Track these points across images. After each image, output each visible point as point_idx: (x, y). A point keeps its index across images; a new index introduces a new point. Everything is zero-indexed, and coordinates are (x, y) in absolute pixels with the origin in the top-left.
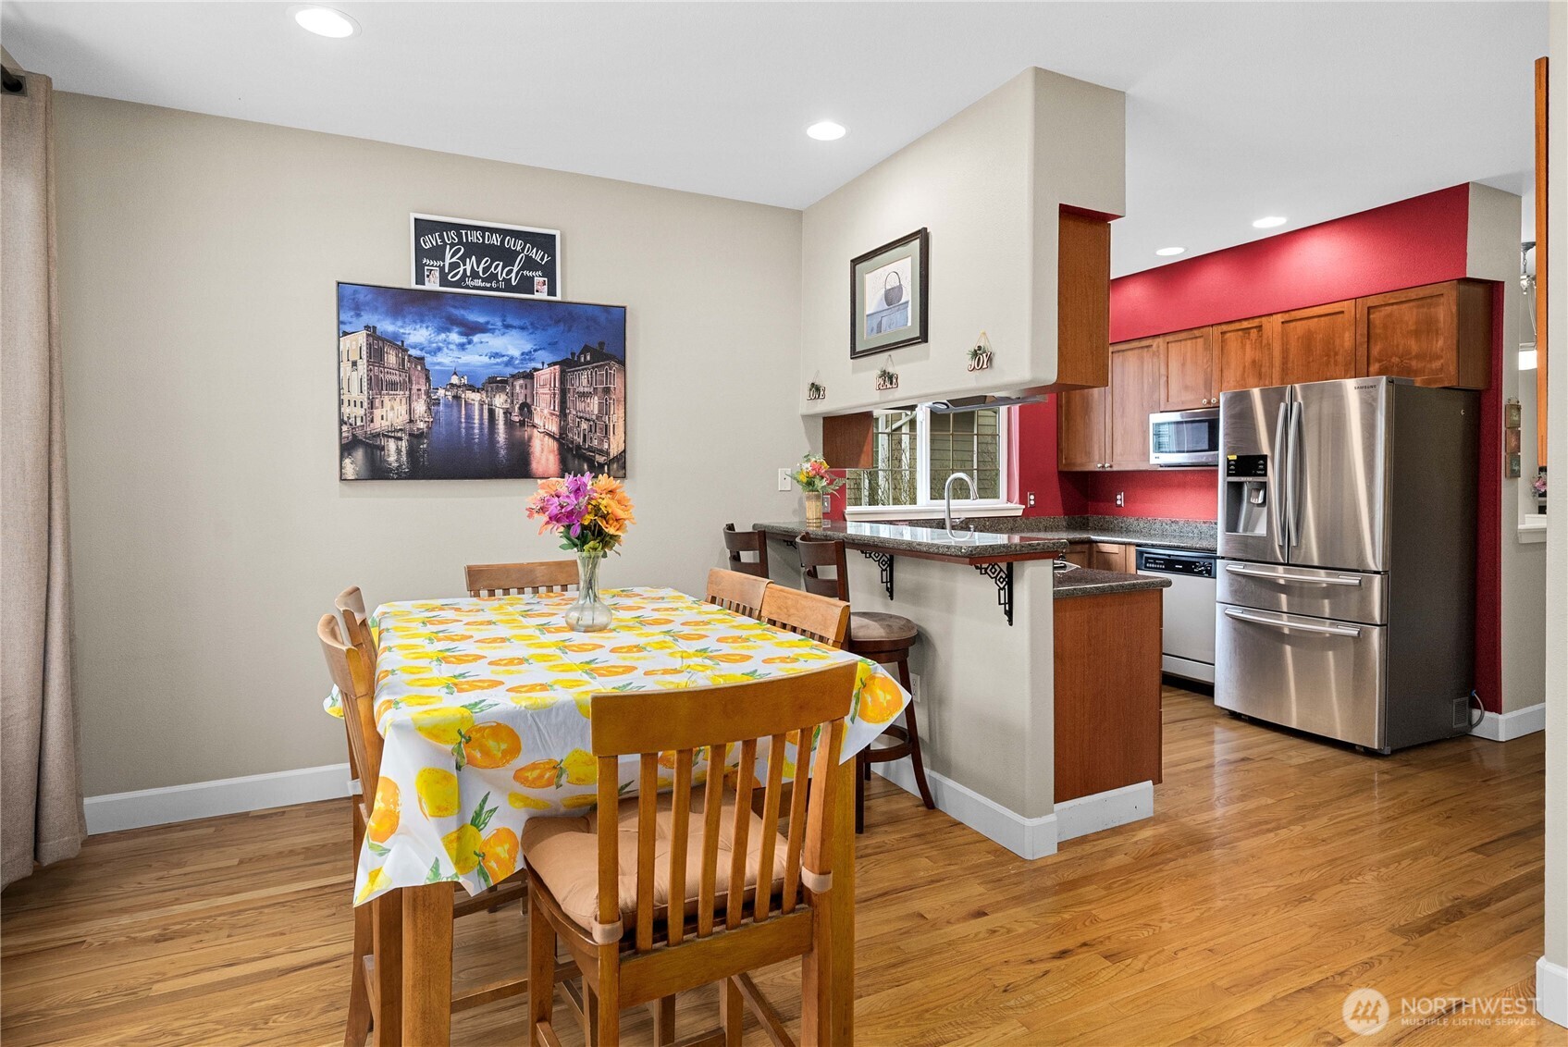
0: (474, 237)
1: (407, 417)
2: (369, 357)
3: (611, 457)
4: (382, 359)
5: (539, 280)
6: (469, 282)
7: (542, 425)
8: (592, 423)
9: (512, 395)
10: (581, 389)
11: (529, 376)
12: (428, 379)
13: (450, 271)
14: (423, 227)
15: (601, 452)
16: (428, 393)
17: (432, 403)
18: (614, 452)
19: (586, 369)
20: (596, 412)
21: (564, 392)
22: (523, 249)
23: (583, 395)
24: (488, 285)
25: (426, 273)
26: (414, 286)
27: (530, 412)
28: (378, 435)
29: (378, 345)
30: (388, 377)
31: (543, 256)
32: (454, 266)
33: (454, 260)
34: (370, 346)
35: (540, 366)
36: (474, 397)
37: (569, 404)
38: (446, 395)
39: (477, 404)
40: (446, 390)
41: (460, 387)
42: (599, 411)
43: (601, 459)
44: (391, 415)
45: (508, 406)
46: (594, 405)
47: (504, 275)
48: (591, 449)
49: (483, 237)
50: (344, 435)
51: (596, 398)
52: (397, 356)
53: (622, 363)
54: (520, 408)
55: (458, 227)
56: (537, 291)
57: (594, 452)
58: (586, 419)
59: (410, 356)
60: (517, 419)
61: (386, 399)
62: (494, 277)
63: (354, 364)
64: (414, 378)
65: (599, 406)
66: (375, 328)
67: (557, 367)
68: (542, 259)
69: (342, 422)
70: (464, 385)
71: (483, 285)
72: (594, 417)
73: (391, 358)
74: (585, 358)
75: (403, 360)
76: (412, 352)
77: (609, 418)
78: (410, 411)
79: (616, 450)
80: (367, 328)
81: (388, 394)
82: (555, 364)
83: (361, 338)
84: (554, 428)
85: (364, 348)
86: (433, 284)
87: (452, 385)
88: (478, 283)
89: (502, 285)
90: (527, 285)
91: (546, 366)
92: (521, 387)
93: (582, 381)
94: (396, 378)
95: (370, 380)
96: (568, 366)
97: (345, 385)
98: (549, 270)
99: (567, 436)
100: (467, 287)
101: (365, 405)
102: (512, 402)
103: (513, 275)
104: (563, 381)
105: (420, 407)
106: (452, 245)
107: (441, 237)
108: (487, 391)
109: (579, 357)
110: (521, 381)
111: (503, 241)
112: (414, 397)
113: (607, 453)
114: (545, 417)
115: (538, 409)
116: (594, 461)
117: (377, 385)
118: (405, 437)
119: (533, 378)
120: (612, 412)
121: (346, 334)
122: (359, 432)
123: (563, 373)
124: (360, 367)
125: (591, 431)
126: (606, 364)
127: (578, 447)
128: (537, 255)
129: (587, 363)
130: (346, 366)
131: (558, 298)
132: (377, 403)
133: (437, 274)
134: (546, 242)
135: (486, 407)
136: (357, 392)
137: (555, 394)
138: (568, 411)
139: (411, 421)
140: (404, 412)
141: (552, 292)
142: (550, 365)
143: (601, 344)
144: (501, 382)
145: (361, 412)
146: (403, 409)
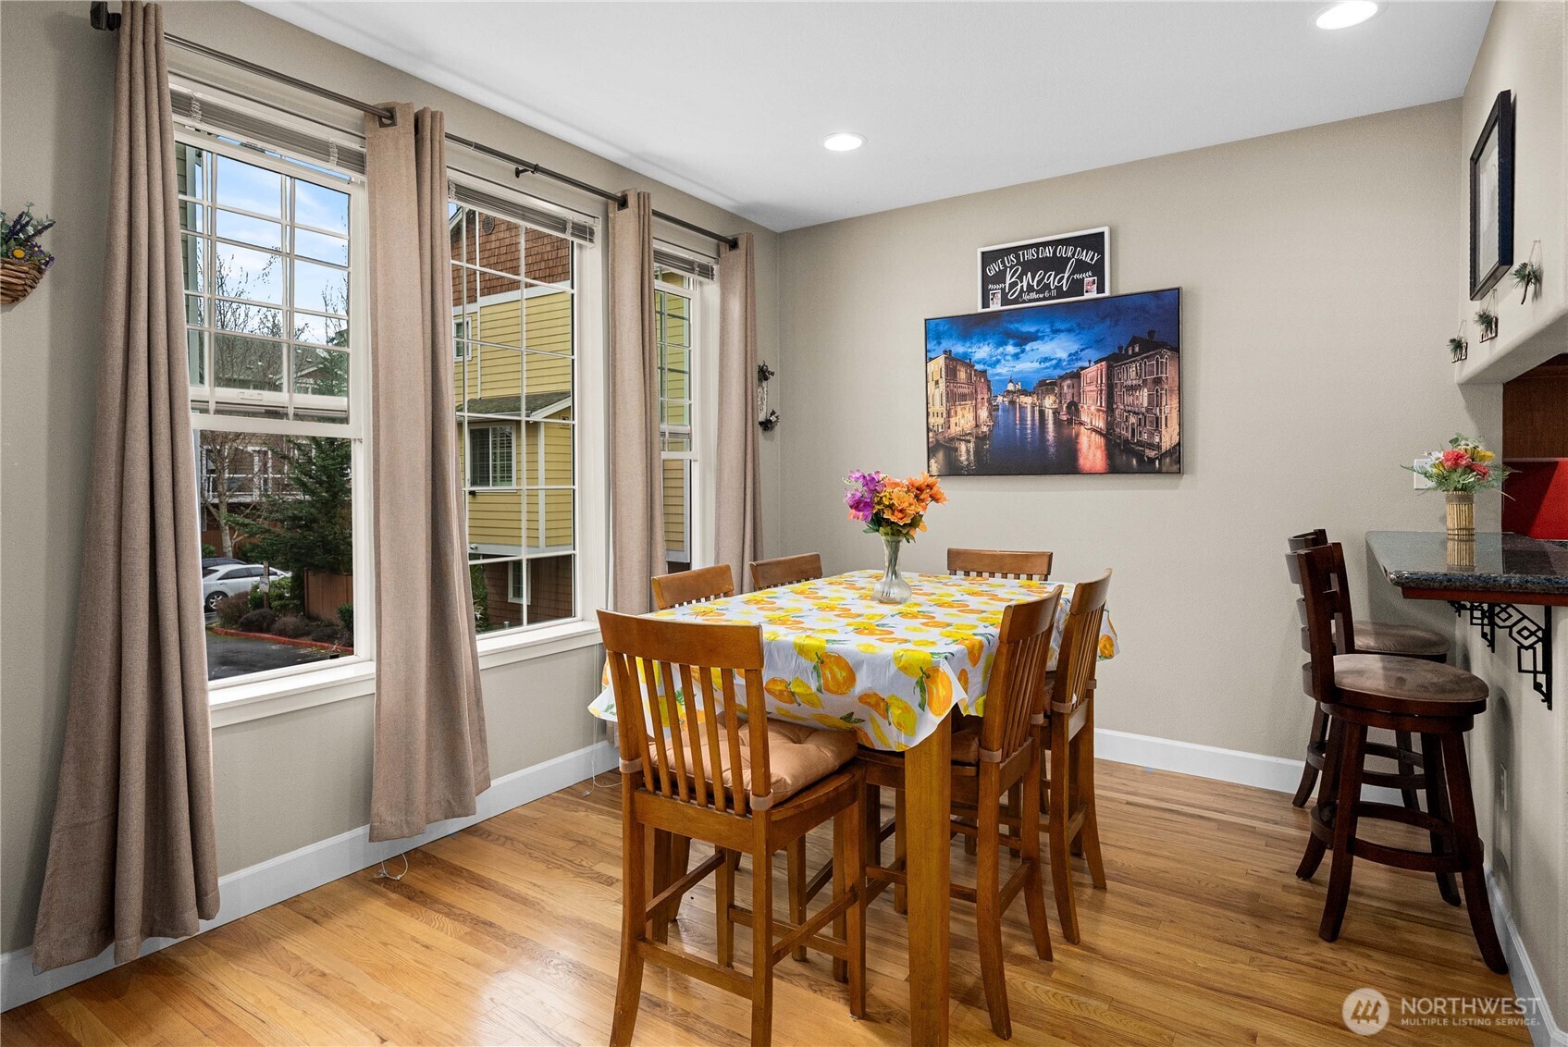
0: (1030, 255)
1: (974, 422)
2: (947, 376)
3: (1163, 450)
4: (956, 376)
5: (1088, 279)
6: (1025, 297)
7: (1089, 422)
8: (1141, 416)
9: (1060, 396)
10: (1129, 383)
11: (1076, 376)
12: (989, 389)
13: (1010, 291)
14: (988, 258)
15: (1151, 446)
16: (989, 401)
17: (993, 409)
18: (1166, 445)
19: (1134, 361)
20: (1145, 404)
21: (1111, 387)
22: (1073, 255)
23: (1132, 388)
24: (1041, 296)
25: (991, 297)
26: (980, 310)
27: (1077, 410)
28: (952, 439)
29: (953, 363)
30: (960, 390)
31: (1094, 255)
32: (1013, 285)
33: (1013, 280)
34: (947, 366)
35: (1086, 364)
36: (1027, 400)
37: (1116, 399)
38: (1003, 401)
39: (1029, 407)
40: (1004, 396)
41: (1015, 392)
42: (1149, 403)
43: (1152, 454)
44: (962, 421)
45: (1056, 406)
46: (1143, 397)
47: (1056, 283)
48: (1140, 443)
49: (1038, 254)
50: (930, 440)
51: (1146, 390)
52: (966, 372)
53: (1176, 349)
54: (1067, 407)
55: (1015, 250)
56: (1087, 292)
57: (1143, 446)
58: (1135, 413)
59: (976, 370)
60: (1065, 418)
61: (959, 408)
62: (1047, 287)
63: (937, 382)
64: (979, 389)
65: (1149, 398)
66: (950, 351)
67: (1103, 363)
68: (1092, 260)
69: (928, 430)
70: (1019, 390)
71: (1037, 296)
72: (1144, 410)
73: (962, 375)
74: (1133, 350)
75: (971, 374)
76: (978, 367)
77: (1161, 410)
78: (976, 417)
79: (1168, 444)
80: (945, 352)
81: (960, 405)
82: (1101, 360)
83: (940, 362)
84: (1101, 424)
85: (943, 369)
86: (996, 306)
87: (1008, 391)
88: (1033, 295)
89: (1054, 293)
90: (1077, 288)
91: (1092, 363)
92: (1069, 387)
93: (1131, 374)
94: (966, 391)
95: (947, 394)
96: (1115, 361)
97: (930, 400)
98: (1098, 269)
99: (1114, 431)
100: (1024, 302)
101: (944, 414)
102: (1060, 402)
103: (1064, 281)
104: (1110, 377)
105: (984, 414)
106: (1011, 268)
107: (1003, 262)
108: (1038, 394)
109: (1127, 351)
110: (1069, 382)
111: (1055, 252)
112: (979, 405)
113: (1159, 447)
114: (1092, 414)
115: (1085, 406)
116: (1144, 456)
117: (953, 398)
118: (973, 440)
119: (1080, 378)
120: (1164, 404)
121: (931, 359)
122: (940, 437)
123: (1110, 368)
124: (940, 385)
125: (1140, 425)
126: (1157, 354)
127: (1127, 441)
128: (1087, 257)
129: (1135, 355)
130: (931, 385)
131: (1107, 293)
132: (952, 412)
133: (999, 296)
134: (1095, 242)
135: (1037, 408)
136: (938, 406)
137: (1101, 390)
138: (1115, 406)
139: (977, 426)
140: (971, 419)
141: (1101, 289)
142: (1096, 362)
143: (1151, 333)
144: (1051, 384)
145: (941, 421)
146: (970, 416)
